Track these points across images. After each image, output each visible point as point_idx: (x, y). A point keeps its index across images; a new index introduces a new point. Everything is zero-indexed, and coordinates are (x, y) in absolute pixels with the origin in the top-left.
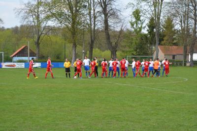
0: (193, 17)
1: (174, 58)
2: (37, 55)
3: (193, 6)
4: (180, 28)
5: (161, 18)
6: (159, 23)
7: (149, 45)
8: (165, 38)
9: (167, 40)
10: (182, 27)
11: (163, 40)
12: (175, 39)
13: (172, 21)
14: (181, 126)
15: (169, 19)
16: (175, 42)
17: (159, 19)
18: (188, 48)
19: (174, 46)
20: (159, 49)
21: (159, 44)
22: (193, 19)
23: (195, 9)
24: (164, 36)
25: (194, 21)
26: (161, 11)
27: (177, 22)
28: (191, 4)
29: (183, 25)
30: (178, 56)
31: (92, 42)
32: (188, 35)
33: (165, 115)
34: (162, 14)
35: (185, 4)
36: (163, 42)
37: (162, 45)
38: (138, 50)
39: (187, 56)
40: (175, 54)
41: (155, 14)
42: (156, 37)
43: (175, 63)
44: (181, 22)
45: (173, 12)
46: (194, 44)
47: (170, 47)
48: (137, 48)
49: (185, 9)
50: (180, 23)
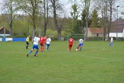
1: (98, 35)
2: (11, 33)
3: (110, 3)
4: (102, 17)
5: (89, 10)
6: (88, 14)
7: (82, 27)
8: (92, 23)
9: (94, 24)
10: (103, 16)
12: (98, 23)
13: (97, 12)
14: (95, 81)
15: (95, 10)
16: (98, 25)
17: (88, 10)
18: (107, 29)
19: (98, 28)
20: (89, 30)
21: (88, 27)
22: (110, 11)
23: (111, 5)
24: (92, 21)
25: (110, 12)
26: (89, 6)
27: (100, 13)
28: (108, 1)
29: (103, 14)
30: (100, 34)
31: (46, 25)
32: (107, 21)
33: (85, 73)
34: (90, 8)
35: (105, 1)
36: (91, 26)
37: (90, 27)
38: (75, 31)
39: (106, 34)
40: (98, 33)
41: (86, 7)
42: (86, 22)
43: (98, 39)
44: (102, 12)
45: (97, 6)
46: (110, 27)
47: (95, 28)
48: (75, 29)
49: (104, 5)
50: (101, 13)
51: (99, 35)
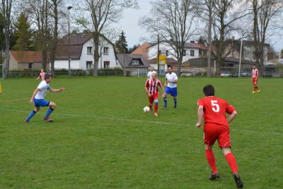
0: (53, 14)
1: (30, 67)
4: (37, 28)
5: (12, 14)
6: (9, 22)
8: (18, 41)
9: (21, 44)
10: (39, 26)
11: (15, 43)
12: (32, 42)
13: (26, 19)
15: (22, 15)
16: (31, 46)
17: (9, 15)
18: (48, 53)
19: (30, 52)
20: (11, 56)
21: (10, 49)
23: (55, 4)
24: (17, 38)
25: (54, 20)
26: (11, 5)
27: (33, 20)
29: (41, 24)
30: (35, 64)
32: (49, 38)
34: (12, 10)
36: (15, 46)
37: (14, 50)
39: (47, 64)
40: (31, 61)
41: (4, 8)
42: (6, 39)
43: (32, 74)
44: (38, 19)
45: (28, 6)
46: (55, 48)
47: (25, 52)
49: (42, 4)
50: (36, 21)
51: (32, 65)
